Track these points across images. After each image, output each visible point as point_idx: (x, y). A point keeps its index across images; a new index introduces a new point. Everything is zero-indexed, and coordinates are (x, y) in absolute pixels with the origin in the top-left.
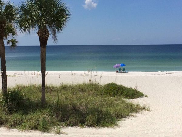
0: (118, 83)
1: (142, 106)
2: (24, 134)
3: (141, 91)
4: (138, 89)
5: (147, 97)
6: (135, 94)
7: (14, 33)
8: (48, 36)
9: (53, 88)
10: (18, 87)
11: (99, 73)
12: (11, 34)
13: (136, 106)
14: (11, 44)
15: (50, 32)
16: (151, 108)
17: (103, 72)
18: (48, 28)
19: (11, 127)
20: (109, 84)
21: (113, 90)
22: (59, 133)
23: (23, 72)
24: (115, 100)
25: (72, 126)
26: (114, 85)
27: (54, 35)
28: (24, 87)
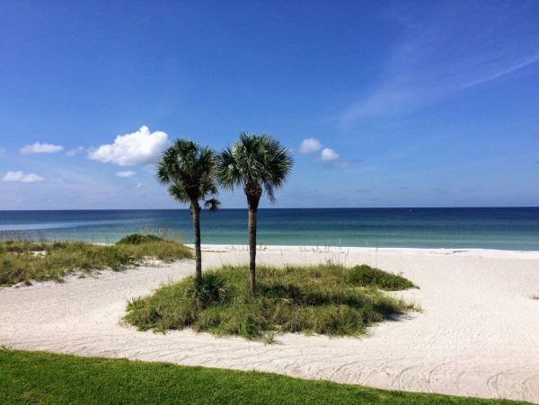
0: (373, 266)
1: (408, 303)
2: (219, 341)
3: (409, 279)
4: (404, 276)
5: (418, 288)
6: (399, 283)
7: (214, 191)
8: (260, 194)
9: (275, 270)
10: (224, 267)
11: (344, 249)
12: (209, 192)
13: (398, 303)
14: (211, 206)
15: (263, 188)
16: (423, 307)
17: (351, 248)
18: (260, 181)
19: (202, 329)
20: (358, 266)
21: (365, 276)
22: (271, 342)
23: (230, 246)
24: (366, 292)
25: (293, 332)
26: (365, 268)
27: (270, 193)
28: (232, 268)
